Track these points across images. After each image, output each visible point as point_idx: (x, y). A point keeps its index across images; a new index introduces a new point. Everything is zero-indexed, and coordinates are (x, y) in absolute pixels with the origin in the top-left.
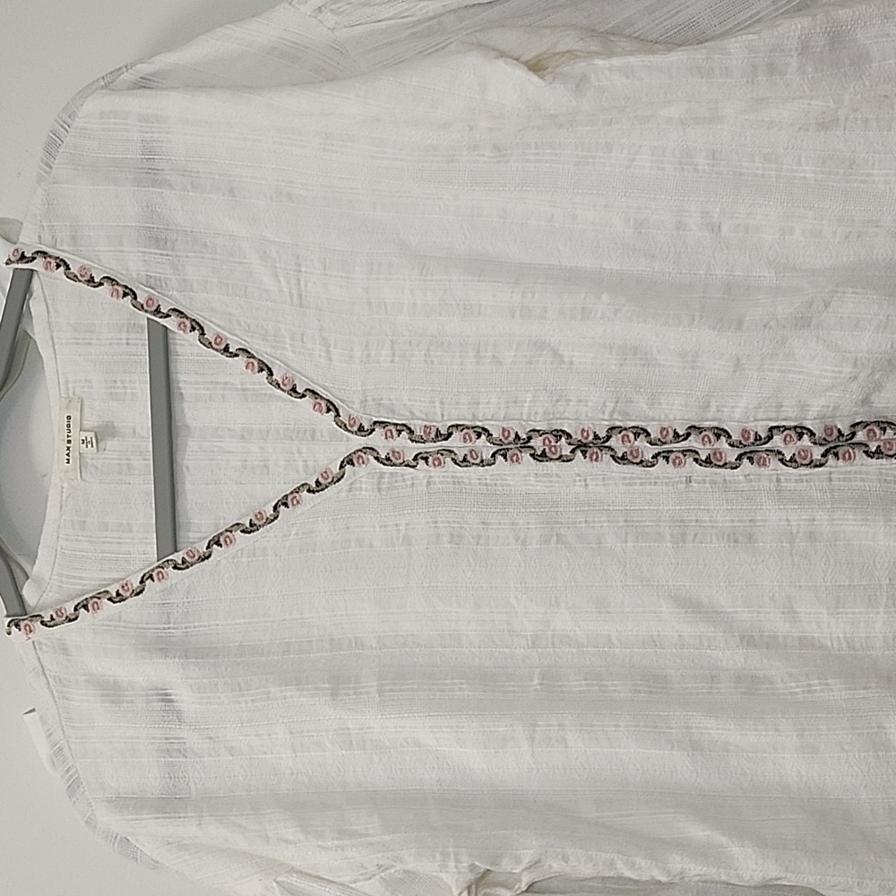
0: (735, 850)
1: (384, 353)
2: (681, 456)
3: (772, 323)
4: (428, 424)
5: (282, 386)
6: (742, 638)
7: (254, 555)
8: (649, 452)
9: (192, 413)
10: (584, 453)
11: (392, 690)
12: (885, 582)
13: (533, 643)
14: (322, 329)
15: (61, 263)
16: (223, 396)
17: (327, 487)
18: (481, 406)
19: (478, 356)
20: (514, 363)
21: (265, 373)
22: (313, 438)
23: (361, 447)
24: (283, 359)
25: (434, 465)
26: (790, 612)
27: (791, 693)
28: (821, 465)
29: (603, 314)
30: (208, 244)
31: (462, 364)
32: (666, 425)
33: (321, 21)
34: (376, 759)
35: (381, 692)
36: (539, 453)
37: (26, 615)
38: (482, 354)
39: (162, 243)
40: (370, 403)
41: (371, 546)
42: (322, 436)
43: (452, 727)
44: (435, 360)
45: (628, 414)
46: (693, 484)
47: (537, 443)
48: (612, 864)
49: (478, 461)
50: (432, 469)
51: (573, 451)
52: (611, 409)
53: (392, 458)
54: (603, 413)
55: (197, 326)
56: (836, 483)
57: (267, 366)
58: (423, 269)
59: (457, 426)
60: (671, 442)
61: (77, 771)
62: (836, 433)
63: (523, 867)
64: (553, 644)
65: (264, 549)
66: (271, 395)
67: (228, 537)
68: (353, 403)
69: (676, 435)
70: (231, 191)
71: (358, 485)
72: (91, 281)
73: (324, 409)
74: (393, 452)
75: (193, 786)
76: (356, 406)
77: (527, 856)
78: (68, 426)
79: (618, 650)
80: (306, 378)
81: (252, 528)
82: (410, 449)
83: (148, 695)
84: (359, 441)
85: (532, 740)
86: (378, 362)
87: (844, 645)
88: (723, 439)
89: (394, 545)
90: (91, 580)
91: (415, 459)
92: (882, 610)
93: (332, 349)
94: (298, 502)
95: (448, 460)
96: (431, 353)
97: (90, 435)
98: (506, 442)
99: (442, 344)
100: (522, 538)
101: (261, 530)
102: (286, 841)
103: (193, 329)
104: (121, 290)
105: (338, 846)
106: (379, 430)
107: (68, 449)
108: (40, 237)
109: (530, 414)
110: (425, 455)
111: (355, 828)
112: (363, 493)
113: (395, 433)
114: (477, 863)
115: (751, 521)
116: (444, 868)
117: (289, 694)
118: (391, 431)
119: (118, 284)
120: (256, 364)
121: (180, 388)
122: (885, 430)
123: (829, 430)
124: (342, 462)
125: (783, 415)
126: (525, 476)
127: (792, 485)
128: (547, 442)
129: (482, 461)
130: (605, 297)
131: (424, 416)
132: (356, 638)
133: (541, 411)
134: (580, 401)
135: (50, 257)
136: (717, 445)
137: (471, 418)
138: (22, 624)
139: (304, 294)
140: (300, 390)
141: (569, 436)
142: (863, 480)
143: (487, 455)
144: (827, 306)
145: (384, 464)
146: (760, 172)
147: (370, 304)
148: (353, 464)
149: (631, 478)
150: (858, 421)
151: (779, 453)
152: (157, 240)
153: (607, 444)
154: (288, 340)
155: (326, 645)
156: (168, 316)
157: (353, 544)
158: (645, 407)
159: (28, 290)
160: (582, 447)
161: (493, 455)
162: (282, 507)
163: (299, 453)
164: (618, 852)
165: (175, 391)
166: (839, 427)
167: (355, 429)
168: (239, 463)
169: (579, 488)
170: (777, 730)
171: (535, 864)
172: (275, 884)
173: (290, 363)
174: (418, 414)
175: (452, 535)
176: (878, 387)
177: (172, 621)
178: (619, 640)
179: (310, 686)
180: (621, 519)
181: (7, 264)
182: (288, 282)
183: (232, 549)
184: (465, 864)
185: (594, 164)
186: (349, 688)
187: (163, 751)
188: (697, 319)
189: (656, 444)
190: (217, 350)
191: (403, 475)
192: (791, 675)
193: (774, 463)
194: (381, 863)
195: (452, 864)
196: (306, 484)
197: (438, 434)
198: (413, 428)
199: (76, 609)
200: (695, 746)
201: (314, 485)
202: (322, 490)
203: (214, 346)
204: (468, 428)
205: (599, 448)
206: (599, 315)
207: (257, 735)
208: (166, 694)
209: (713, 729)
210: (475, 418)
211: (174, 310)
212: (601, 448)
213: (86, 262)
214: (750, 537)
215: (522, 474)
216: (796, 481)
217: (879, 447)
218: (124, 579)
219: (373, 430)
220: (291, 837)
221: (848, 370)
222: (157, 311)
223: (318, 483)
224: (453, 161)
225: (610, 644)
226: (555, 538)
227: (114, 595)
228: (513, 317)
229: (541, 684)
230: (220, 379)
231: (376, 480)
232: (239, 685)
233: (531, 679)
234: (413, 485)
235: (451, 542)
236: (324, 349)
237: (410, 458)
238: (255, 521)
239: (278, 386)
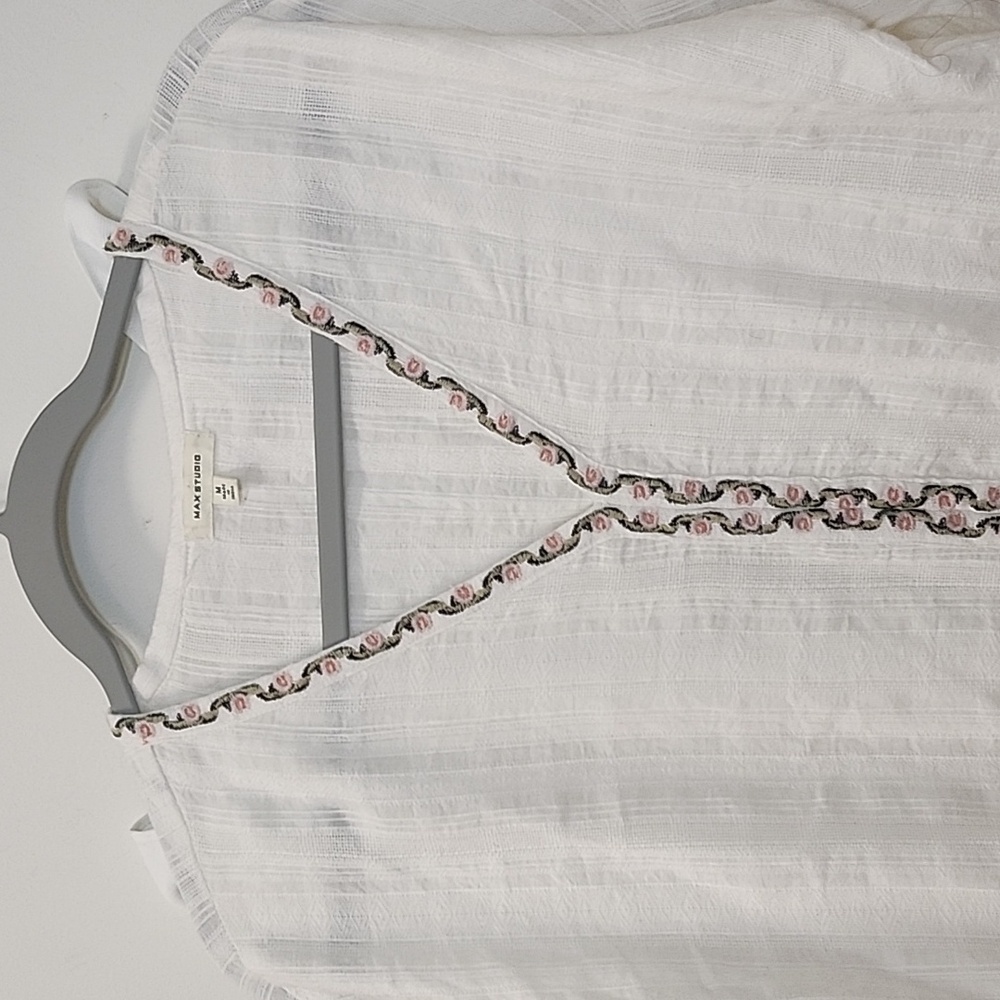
1: (638, 388)
4: (690, 479)
5: (498, 428)
7: (455, 640)
8: (973, 518)
9: (368, 455)
10: (892, 519)
11: (638, 813)
13: (812, 750)
14: (554, 354)
15: (190, 253)
16: (414, 436)
17: (555, 557)
18: (761, 457)
19: (762, 396)
20: (810, 405)
21: (476, 411)
22: (535, 492)
23: (601, 508)
24: (500, 391)
25: (698, 532)
29: (938, 350)
30: (398, 235)
31: (741, 405)
32: (995, 484)
34: (616, 895)
35: (625, 814)
36: (834, 518)
37: (139, 712)
38: (767, 393)
39: (334, 234)
40: (615, 451)
41: (607, 629)
42: (547, 490)
43: (721, 861)
44: (705, 399)
45: (947, 470)
47: (832, 505)
49: (755, 528)
50: (694, 536)
51: (877, 517)
52: (928, 464)
53: (642, 522)
54: (918, 468)
55: (384, 346)
57: (479, 401)
58: (697, 282)
59: (729, 482)
61: (214, 908)
64: (837, 751)
65: (469, 634)
66: (477, 436)
67: (422, 618)
68: (593, 451)
70: (434, 167)
71: (595, 555)
72: (233, 280)
73: (555, 457)
74: (644, 514)
75: (373, 927)
76: (597, 455)
78: (197, 468)
79: (917, 758)
80: (533, 418)
81: (454, 608)
82: (667, 511)
83: (315, 817)
84: (601, 500)
85: (824, 876)
86: (629, 399)
89: (637, 629)
90: (230, 666)
91: (674, 522)
93: (567, 381)
94: (516, 576)
95: (716, 526)
96: (701, 390)
97: (230, 483)
98: (793, 503)
99: (716, 378)
100: (804, 622)
101: (466, 610)
103: (379, 350)
104: (277, 295)
106: (625, 487)
107: (197, 498)
108: (156, 215)
109: (824, 468)
110: (686, 519)
112: (601, 564)
113: (647, 491)
117: (505, 818)
118: (642, 488)
119: (272, 286)
120: (464, 398)
121: (353, 423)
124: (576, 526)
126: (814, 546)
128: (844, 504)
129: (761, 527)
130: (940, 328)
131: (685, 469)
132: (584, 743)
133: (839, 465)
134: (890, 453)
135: (173, 244)
137: (747, 473)
138: (137, 725)
139: (529, 306)
140: (523, 433)
141: (873, 497)
143: (767, 520)
145: (632, 530)
147: (621, 323)
148: (591, 529)
149: (948, 551)
152: (328, 228)
153: (921, 508)
154: (507, 367)
155: (548, 752)
156: (344, 331)
157: (583, 625)
158: (969, 461)
159: (134, 287)
160: (889, 511)
161: (776, 521)
162: (495, 582)
163: (515, 510)
165: (346, 426)
167: (595, 484)
168: (434, 522)
169: (880, 560)
173: (509, 398)
174: (677, 465)
175: (714, 617)
177: (344, 722)
178: (921, 746)
179: (534, 808)
180: (930, 598)
181: (107, 249)
182: (509, 292)
183: (426, 634)
185: (940, 156)
186: (582, 810)
187: (332, 885)
189: (984, 509)
190: (411, 379)
191: (654, 542)
196: (526, 552)
197: (704, 493)
198: (670, 484)
199: (213, 708)
201: (538, 554)
202: (548, 560)
203: (408, 373)
204: (743, 485)
205: (909, 511)
206: (931, 352)
207: (460, 866)
208: (338, 815)
210: (751, 472)
211: (353, 324)
212: (913, 512)
213: (225, 253)
215: (813, 543)
218: (278, 668)
219: (618, 486)
222: (330, 325)
223: (543, 551)
224: (751, 144)
225: (908, 749)
226: (847, 622)
227: (267, 690)
228: (817, 348)
229: (827, 803)
230: (410, 413)
231: (619, 549)
232: (441, 808)
233: (813, 797)
234: (666, 555)
235: (713, 626)
236: (557, 380)
237: (666, 522)
238: (458, 599)
239: (493, 427)
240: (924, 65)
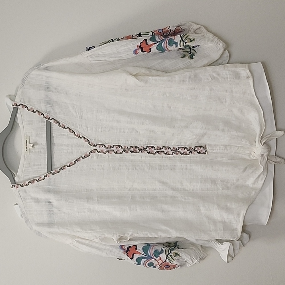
0: (171, 231)
1: (100, 129)
2: (161, 152)
3: (180, 127)
6: (172, 189)
7: (70, 171)
8: (154, 151)
9: (56, 140)
10: (141, 151)
11: (100, 200)
12: (200, 178)
13: (130, 190)
14: (86, 124)
15: (26, 107)
16: (63, 137)
17: (86, 157)
18: (120, 141)
19: (120, 131)
20: (127, 133)
21: (73, 133)
22: (83, 146)
24: (77, 130)
26: (182, 184)
27: (182, 200)
28: (188, 155)
29: (147, 124)
30: (61, 104)
31: (116, 132)
32: (158, 146)
33: (88, 59)
34: (96, 214)
35: (98, 200)
36: (132, 151)
37: (16, 184)
39: (50, 104)
40: (96, 140)
41: (95, 170)
42: (85, 146)
43: (113, 208)
44: (111, 131)
45: (150, 143)
46: (163, 158)
47: (132, 149)
48: (147, 234)
49: (119, 153)
50: (109, 154)
51: (139, 151)
52: (147, 143)
53: (101, 152)
54: (145, 143)
55: (58, 122)
56: (191, 158)
57: (74, 131)
58: (109, 112)
59: (115, 145)
60: (159, 149)
61: (28, 218)
62: (191, 148)
63: (129, 235)
64: (134, 190)
65: (72, 170)
66: (74, 137)
67: (64, 168)
69: (160, 148)
70: (66, 93)
71: (93, 157)
72: (33, 111)
73: (86, 141)
74: (101, 150)
75: (55, 220)
76: (93, 140)
77: (130, 233)
78: (27, 142)
79: (147, 191)
80: (82, 134)
81: (70, 166)
82: (105, 150)
83: (45, 201)
84: (94, 148)
85: (130, 210)
86: (98, 131)
87: (192, 190)
88: (169, 149)
89: (100, 170)
90: (31, 176)
91: (106, 152)
92: (199, 183)
93: (88, 128)
94: (80, 160)
95: (113, 152)
97: (32, 145)
98: (125, 149)
99: (112, 128)
100: (128, 169)
101: (71, 166)
102: (78, 232)
103: (57, 123)
104: (40, 114)
105: (90, 232)
107: (27, 147)
108: (21, 101)
109: (130, 143)
110: (108, 151)
111: (93, 228)
112: (94, 159)
113: (101, 146)
114: (120, 235)
115: (174, 165)
116: (113, 236)
117: (78, 201)
119: (40, 112)
120: (71, 131)
121: (53, 135)
122: (201, 148)
123: (190, 148)
124: (90, 152)
125: (181, 145)
126: (129, 156)
127: (183, 159)
128: (134, 149)
129: (120, 152)
130: (147, 120)
131: (108, 143)
132: (92, 189)
133: (133, 142)
134: (141, 141)
135: (23, 105)
136: (168, 150)
137: (118, 143)
138: (15, 186)
139: (82, 116)
140: (81, 137)
141: (138, 148)
142: (196, 158)
143: (121, 152)
144: (191, 124)
145: (99, 153)
146: (179, 97)
147: (97, 119)
148: (92, 153)
149: (151, 157)
150: (196, 146)
151: (180, 152)
152: (49, 103)
153: (146, 150)
154: (78, 126)
155: (85, 190)
156: (51, 120)
157: (91, 169)
158: (154, 142)
159: (17, 112)
160: (141, 150)
161: (123, 152)
162: (76, 161)
163: (80, 150)
164: (148, 232)
165: (52, 135)
166: (192, 147)
167: (93, 145)
168: (66, 152)
169: (140, 158)
170: (179, 207)
171: (132, 235)
172: (75, 241)
173: (79, 131)
174: (107, 142)
175: (113, 168)
176: (200, 140)
177: (51, 185)
178: (147, 189)
179: (83, 199)
180: (148, 165)
181: (12, 106)
182: (79, 114)
183: (65, 170)
184: (118, 235)
185: (146, 94)
186: (91, 200)
187: (48, 213)
188: (166, 126)
189: (156, 150)
190: (63, 128)
191: (103, 155)
192: (181, 196)
193: (179, 154)
194: (100, 235)
195: (115, 235)
196: (82, 157)
197: (111, 147)
198: (105, 145)
199: (28, 183)
200: (163, 211)
202: (85, 158)
204: (117, 146)
206: (146, 124)
207: (70, 210)
208: (50, 201)
209: (166, 207)
210: (119, 144)
211: (53, 119)
212: (145, 150)
213: (32, 107)
214: (174, 169)
215: (129, 155)
216: (184, 158)
217: (200, 151)
218: (40, 176)
219: (97, 146)
220: (79, 231)
221: (195, 137)
222: (49, 119)
223: (84, 157)
224: (116, 91)
225: (145, 190)
226: (135, 169)
227: (38, 180)
228: (128, 123)
229: (131, 198)
230: (62, 133)
231: (97, 156)
232: (67, 199)
233: (129, 197)
234: (105, 157)
235: (113, 169)
236: (86, 128)
237: (105, 152)
238: (70, 164)
239: (76, 136)
240: (138, 80)
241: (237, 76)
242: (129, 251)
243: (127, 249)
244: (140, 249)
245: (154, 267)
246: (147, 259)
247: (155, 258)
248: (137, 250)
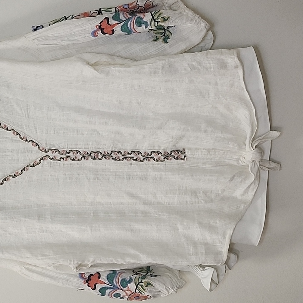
0: (142, 256)
1: (52, 131)
2: (129, 158)
3: (153, 128)
4: (64, 150)
5: (23, 139)
6: (143, 202)
7: (16, 183)
8: (121, 157)
10: (105, 158)
11: (54, 218)
12: (178, 189)
13: (91, 204)
14: (34, 124)
16: (6, 141)
17: (36, 166)
18: (78, 145)
19: (77, 133)
20: (87, 135)
21: (18, 136)
22: (32, 152)
23: (45, 155)
24: (23, 132)
25: (65, 160)
26: (155, 196)
27: (155, 216)
28: (163, 161)
29: (111, 124)
31: (73, 135)
32: (126, 150)
33: (34, 42)
34: (50, 235)
35: (51, 218)
36: (93, 157)
38: (78, 132)
40: (48, 144)
41: (48, 180)
42: (34, 152)
43: (70, 227)
44: (66, 133)
45: (116, 148)
46: (132, 165)
47: (93, 155)
48: (112, 260)
49: (77, 159)
50: (65, 161)
51: (102, 157)
52: (112, 147)
53: (54, 158)
54: (110, 147)
56: (167, 165)
57: (19, 134)
58: (63, 110)
59: (71, 150)
60: (127, 155)
62: (167, 153)
63: (90, 262)
64: (96, 204)
65: (18, 182)
66: (19, 141)
67: (8, 178)
68: (43, 144)
69: (128, 153)
70: (8, 86)
71: (44, 165)
73: (35, 145)
74: (54, 157)
76: (44, 145)
77: (91, 260)
79: (112, 206)
80: (30, 137)
81: (15, 176)
82: (59, 156)
84: (45, 154)
85: (92, 230)
86: (50, 133)
87: (168, 204)
88: (140, 154)
89: (54, 180)
91: (60, 159)
92: (177, 196)
93: (37, 130)
94: (28, 170)
95: (69, 159)
96: (65, 132)
98: (85, 154)
99: (68, 129)
100: (88, 178)
101: (18, 177)
102: (27, 258)
105: (42, 259)
106: (50, 151)
109: (91, 147)
110: (63, 158)
111: (46, 254)
112: (46, 167)
113: (55, 152)
114: (79, 262)
115: (146, 174)
116: (70, 264)
117: (26, 220)
118: (54, 152)
120: (16, 133)
122: (178, 153)
123: (165, 152)
124: (40, 159)
125: (155, 149)
126: (90, 163)
127: (156, 166)
128: (95, 155)
129: (78, 159)
130: (111, 120)
131: (63, 148)
132: (44, 204)
133: (94, 147)
134: (104, 144)
136: (138, 156)
137: (75, 148)
139: (29, 114)
140: (28, 140)
141: (101, 153)
142: (173, 164)
143: (80, 158)
144: (166, 124)
145: (52, 160)
146: (151, 91)
147: (48, 118)
148: (43, 160)
149: (117, 164)
150: (172, 150)
151: (153, 158)
153: (111, 155)
154: (25, 127)
155: (36, 206)
157: (43, 180)
158: (120, 146)
160: (104, 156)
161: (81, 158)
162: (23, 171)
163: (28, 156)
164: (114, 258)
166: (168, 152)
167: (44, 151)
168: (11, 159)
169: (103, 166)
170: (152, 226)
171: (93, 262)
172: (24, 268)
173: (25, 133)
174: (61, 147)
175: (70, 178)
176: (177, 143)
178: (113, 203)
179: (32, 217)
180: (114, 173)
182: (25, 111)
183: (9, 182)
184: (76, 263)
185: (109, 86)
186: (43, 218)
188: (134, 126)
189: (123, 155)
190: (5, 129)
191: (57, 162)
192: (155, 212)
193: (152, 160)
194: (53, 263)
195: (72, 263)
196: (30, 165)
197: (66, 152)
198: (60, 151)
200: (132, 230)
201: (32, 165)
202: (35, 166)
203: (4, 128)
204: (74, 151)
205: (109, 156)
206: (110, 124)
207: (17, 230)
209: (136, 226)
210: (76, 148)
214: (146, 178)
216: (157, 165)
217: (177, 157)
219: (49, 151)
220: (29, 257)
221: (170, 139)
223: (33, 165)
224: (71, 83)
225: (111, 204)
226: (97, 178)
228: (87, 123)
229: (93, 215)
230: (5, 136)
231: (49, 164)
232: (13, 218)
233: (91, 214)
234: (59, 165)
235: (70, 180)
236: (35, 129)
237: (59, 159)
238: (16, 174)
239: (22, 139)
240: (96, 72)
241: (223, 65)
242: (91, 280)
243: (88, 277)
244: (104, 278)
245: (122, 298)
246: (113, 289)
247: (123, 288)
248: (100, 279)
